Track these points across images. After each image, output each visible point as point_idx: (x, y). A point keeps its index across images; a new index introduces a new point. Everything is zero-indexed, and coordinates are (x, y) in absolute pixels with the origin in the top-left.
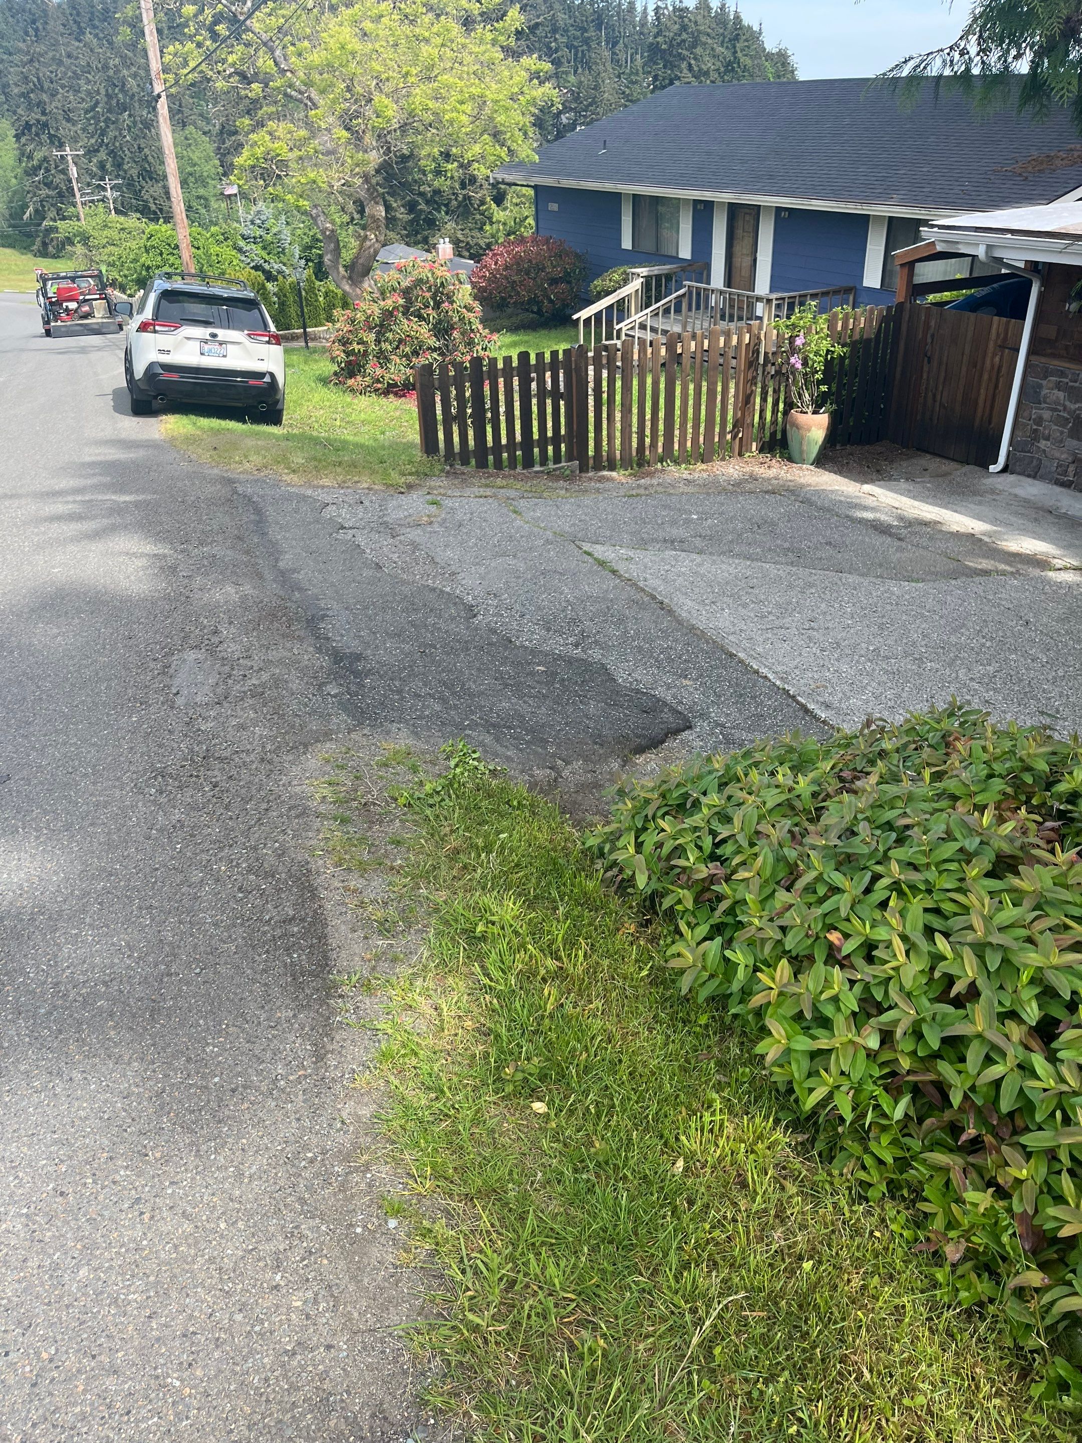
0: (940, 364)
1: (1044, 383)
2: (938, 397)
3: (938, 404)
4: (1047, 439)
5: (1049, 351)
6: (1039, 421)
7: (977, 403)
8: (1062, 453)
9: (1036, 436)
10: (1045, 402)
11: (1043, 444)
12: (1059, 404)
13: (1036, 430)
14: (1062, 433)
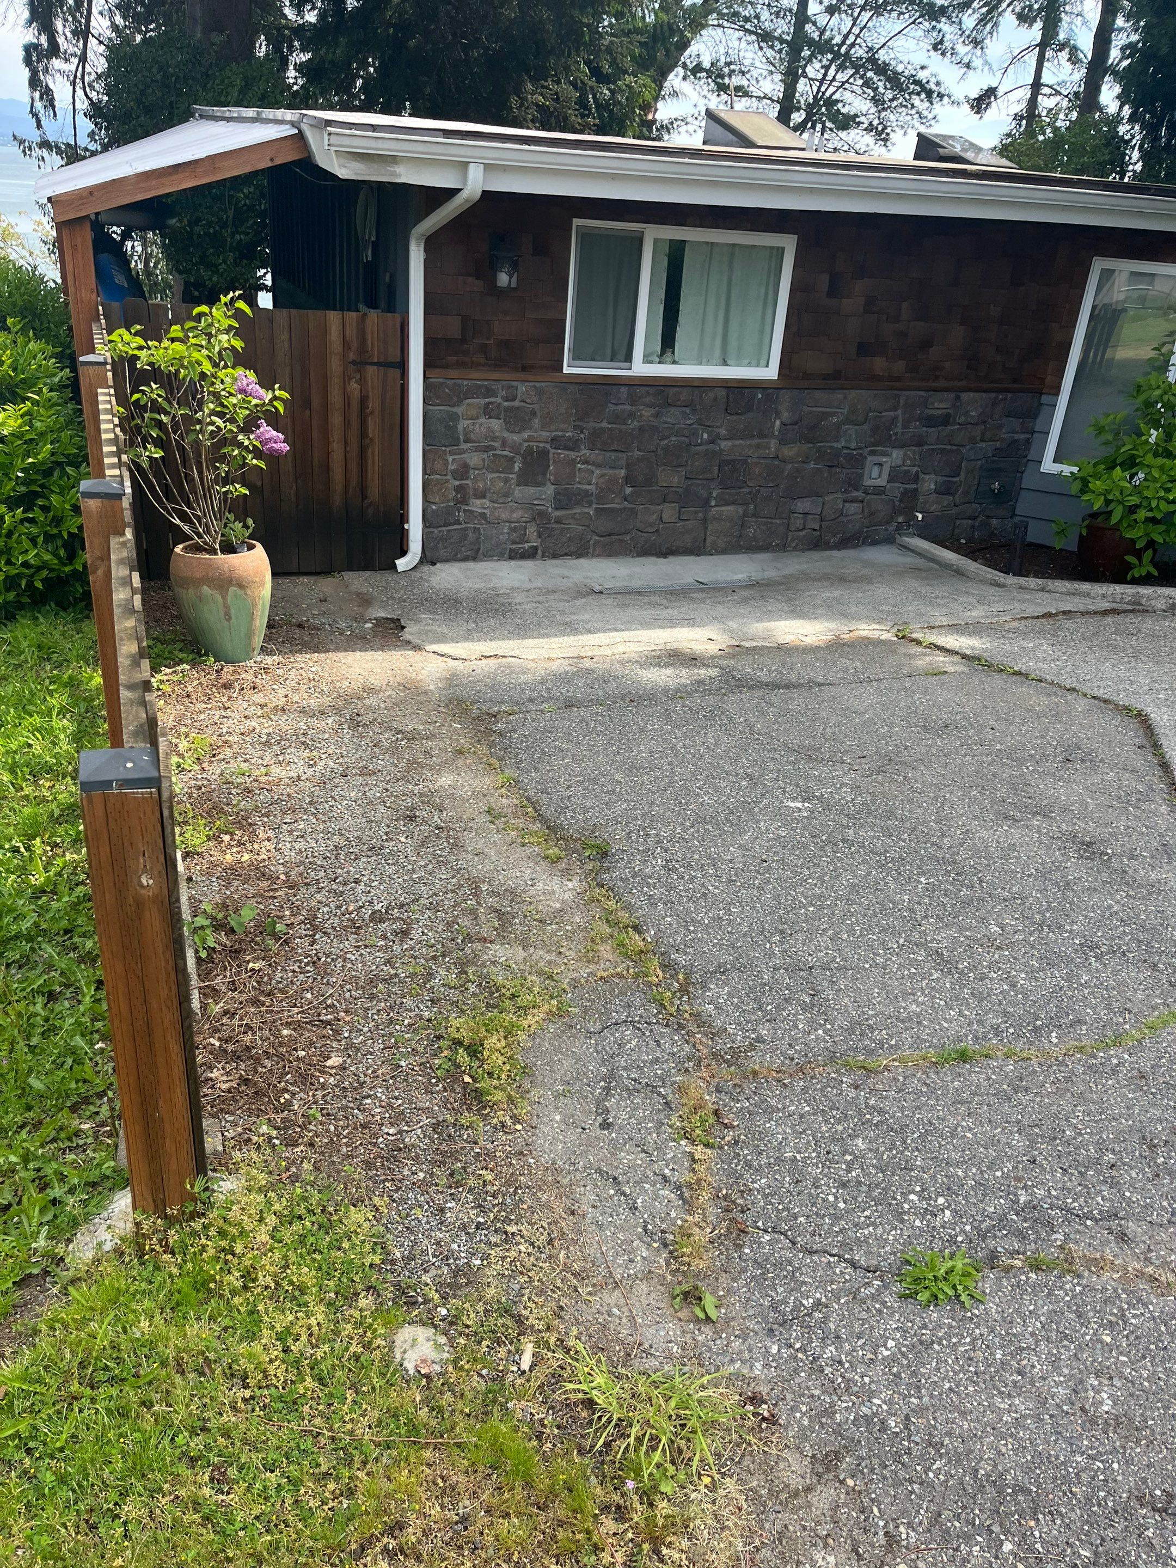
1: (460, 410)
4: (484, 496)
8: (513, 511)
9: (463, 496)
10: (467, 441)
11: (477, 505)
12: (494, 439)
13: (461, 487)
14: (506, 481)
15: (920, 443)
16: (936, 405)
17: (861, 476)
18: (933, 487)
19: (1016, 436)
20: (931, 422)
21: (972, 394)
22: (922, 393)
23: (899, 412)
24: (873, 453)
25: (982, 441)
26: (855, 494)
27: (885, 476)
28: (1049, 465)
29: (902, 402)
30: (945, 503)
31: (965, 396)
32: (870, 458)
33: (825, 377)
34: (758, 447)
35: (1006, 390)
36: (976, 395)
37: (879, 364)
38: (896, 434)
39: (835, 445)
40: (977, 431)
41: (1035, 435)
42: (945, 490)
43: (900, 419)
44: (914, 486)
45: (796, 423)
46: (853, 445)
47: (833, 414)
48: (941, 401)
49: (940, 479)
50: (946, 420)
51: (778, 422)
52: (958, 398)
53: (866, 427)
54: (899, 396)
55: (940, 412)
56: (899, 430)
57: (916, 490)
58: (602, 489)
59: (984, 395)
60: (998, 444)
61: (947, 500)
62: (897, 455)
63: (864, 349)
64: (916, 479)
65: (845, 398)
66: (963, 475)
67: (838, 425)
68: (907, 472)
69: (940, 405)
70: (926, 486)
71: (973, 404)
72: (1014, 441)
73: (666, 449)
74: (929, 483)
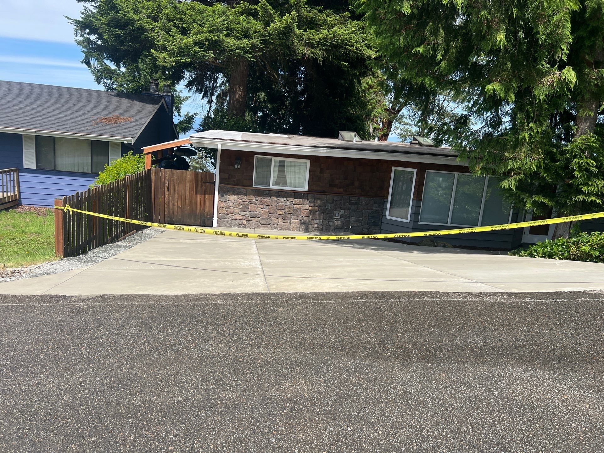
0: (174, 191)
1: (227, 193)
2: (176, 204)
3: (176, 207)
4: (232, 213)
5: (227, 183)
6: (228, 207)
7: (196, 204)
8: (240, 217)
9: (228, 213)
10: (228, 200)
11: (231, 215)
12: (235, 200)
14: (238, 210)
15: (349, 209)
17: (333, 216)
19: (379, 209)
20: (351, 204)
22: (349, 197)
24: (336, 210)
25: (367, 209)
26: (332, 220)
27: (340, 216)
28: (387, 217)
29: (343, 199)
31: (360, 198)
32: (335, 212)
33: (321, 192)
34: (303, 207)
35: (373, 197)
36: (364, 198)
37: (336, 189)
38: (342, 206)
39: (324, 208)
40: (366, 207)
41: (383, 209)
42: (358, 221)
43: (342, 202)
45: (313, 202)
46: (330, 208)
47: (323, 200)
49: (356, 218)
50: (356, 204)
51: (308, 201)
53: (333, 204)
54: (342, 197)
55: (354, 202)
57: (349, 220)
58: (262, 214)
59: (366, 198)
60: (372, 211)
61: (359, 224)
62: (343, 212)
63: (331, 186)
64: (349, 217)
65: (326, 197)
66: (363, 218)
67: (325, 203)
68: (346, 216)
69: (354, 199)
70: (352, 220)
71: (363, 200)
72: (377, 210)
73: (279, 205)
74: (353, 219)
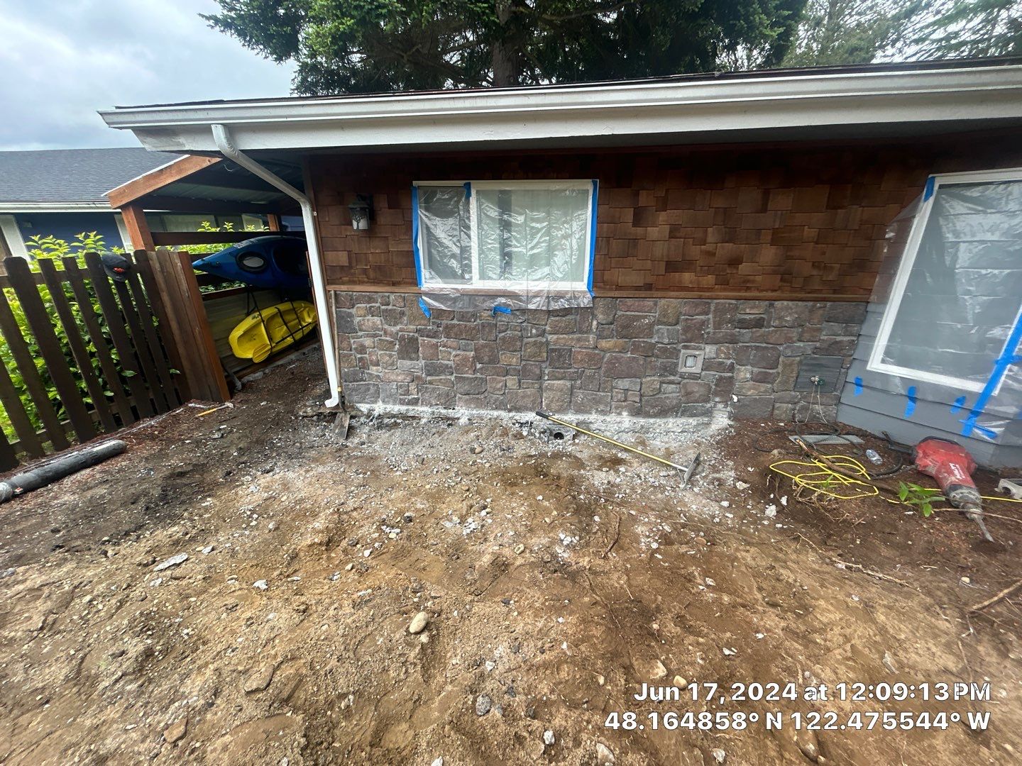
1: (353, 311)
4: (378, 365)
5: (345, 279)
6: (362, 349)
8: (398, 375)
9: (364, 365)
10: (361, 330)
11: (374, 370)
12: (378, 329)
13: (361, 359)
14: (391, 356)
15: (733, 340)
16: (748, 311)
17: (676, 365)
18: (748, 376)
19: (839, 338)
20: (743, 324)
21: (785, 303)
22: (733, 302)
23: (711, 316)
24: (686, 347)
25: (800, 341)
26: (672, 378)
27: (700, 365)
28: (876, 363)
29: (713, 308)
30: (762, 389)
31: (778, 304)
32: (683, 351)
33: (637, 288)
34: (579, 340)
35: (824, 300)
36: (790, 303)
37: (687, 277)
38: (708, 333)
39: (649, 340)
40: (794, 334)
41: (860, 338)
42: (761, 379)
43: (711, 321)
44: (730, 374)
45: (612, 324)
46: (666, 341)
47: (645, 317)
48: (752, 308)
49: (756, 370)
50: (759, 323)
51: (595, 323)
52: (771, 305)
53: (678, 327)
54: (709, 303)
55: (752, 317)
56: (711, 330)
57: (732, 378)
58: (458, 365)
59: (800, 303)
60: (818, 344)
61: (763, 387)
62: (710, 350)
63: (672, 266)
64: (731, 369)
65: (656, 304)
66: (780, 369)
67: (651, 325)
68: (721, 363)
69: (751, 311)
70: (742, 375)
71: (788, 311)
72: (837, 342)
73: (503, 339)
74: (744, 373)
